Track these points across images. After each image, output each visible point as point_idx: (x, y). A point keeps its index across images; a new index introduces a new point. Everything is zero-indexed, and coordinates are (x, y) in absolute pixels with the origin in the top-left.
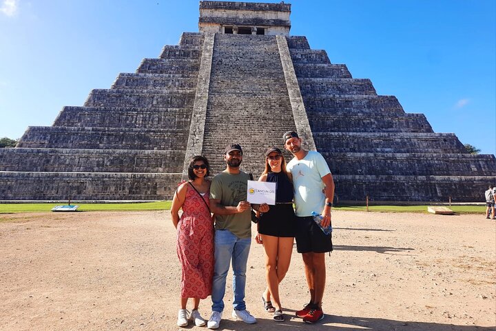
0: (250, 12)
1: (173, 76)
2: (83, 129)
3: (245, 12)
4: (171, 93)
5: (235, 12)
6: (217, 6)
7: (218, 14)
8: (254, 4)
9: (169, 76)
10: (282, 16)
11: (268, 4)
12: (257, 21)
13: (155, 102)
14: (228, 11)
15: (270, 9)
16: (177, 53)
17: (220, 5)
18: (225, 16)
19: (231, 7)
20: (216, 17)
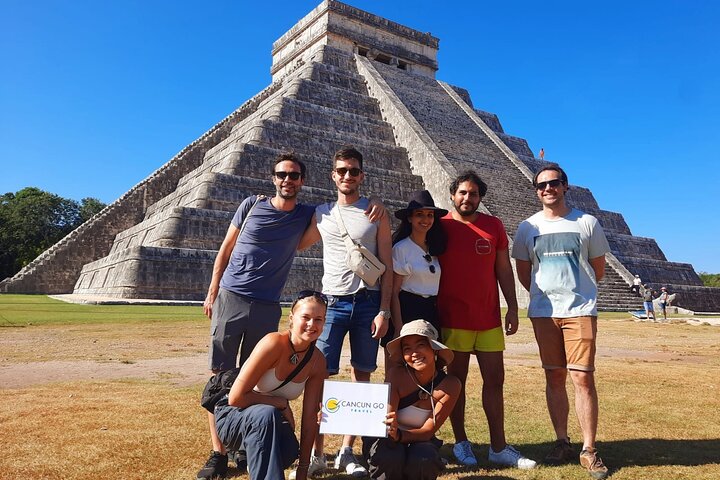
0: (391, 35)
1: (357, 118)
3: (386, 33)
4: (372, 145)
5: (373, 29)
6: (350, 14)
7: (353, 25)
8: (397, 26)
9: (352, 117)
10: (429, 52)
11: (415, 31)
12: (401, 52)
14: (364, 25)
15: (416, 39)
17: (355, 13)
18: (360, 31)
19: (369, 20)
20: (350, 31)
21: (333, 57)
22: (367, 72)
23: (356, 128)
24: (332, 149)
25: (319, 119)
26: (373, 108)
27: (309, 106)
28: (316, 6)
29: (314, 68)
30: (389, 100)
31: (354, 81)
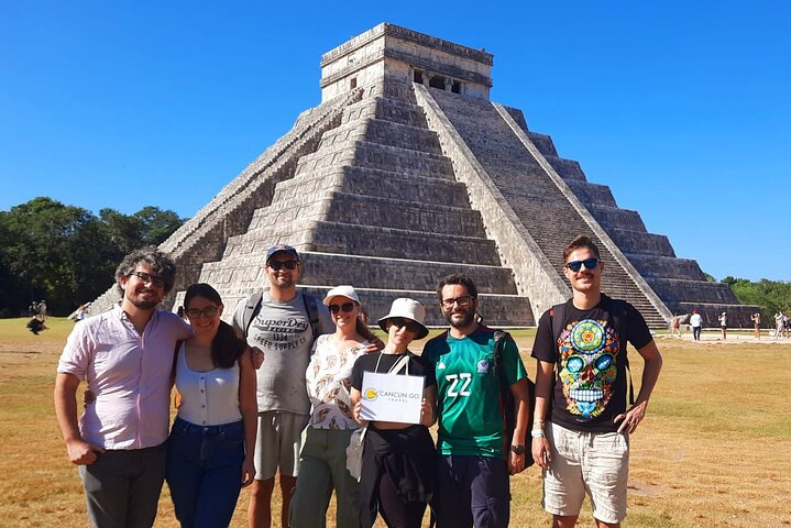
0: (446, 55)
1: (420, 155)
2: (381, 231)
3: (440, 53)
4: (436, 182)
5: (428, 50)
6: (406, 36)
7: (409, 48)
8: (452, 45)
9: (416, 154)
10: (482, 69)
11: (469, 49)
12: (455, 71)
13: (421, 195)
14: (419, 47)
15: (470, 58)
16: (394, 112)
17: (411, 35)
18: (415, 53)
19: (424, 41)
20: (405, 53)
21: (393, 88)
22: (426, 103)
23: (420, 165)
24: (401, 188)
25: (387, 159)
26: (433, 141)
27: (378, 147)
28: (372, 28)
29: (378, 104)
30: (447, 134)
31: (414, 112)
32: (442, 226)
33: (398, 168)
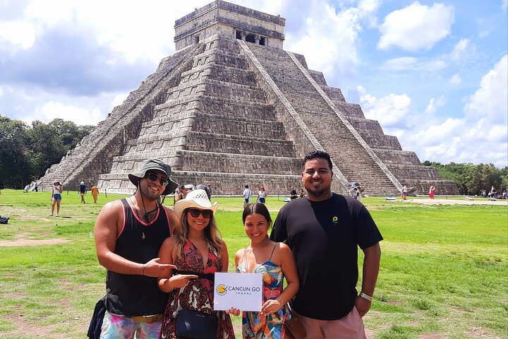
0: (256, 20)
2: (225, 137)
4: (255, 104)
5: (245, 17)
6: (231, 9)
7: (233, 16)
8: (259, 13)
9: (242, 87)
10: (278, 29)
12: (262, 30)
13: (247, 113)
14: (239, 15)
15: (271, 21)
16: (226, 59)
17: (234, 7)
18: (237, 20)
19: (242, 11)
20: (231, 20)
21: (225, 43)
23: (244, 94)
25: (225, 91)
26: (251, 78)
27: (219, 83)
29: (216, 54)
30: (261, 73)
31: (238, 59)
32: (260, 132)
33: (232, 96)
